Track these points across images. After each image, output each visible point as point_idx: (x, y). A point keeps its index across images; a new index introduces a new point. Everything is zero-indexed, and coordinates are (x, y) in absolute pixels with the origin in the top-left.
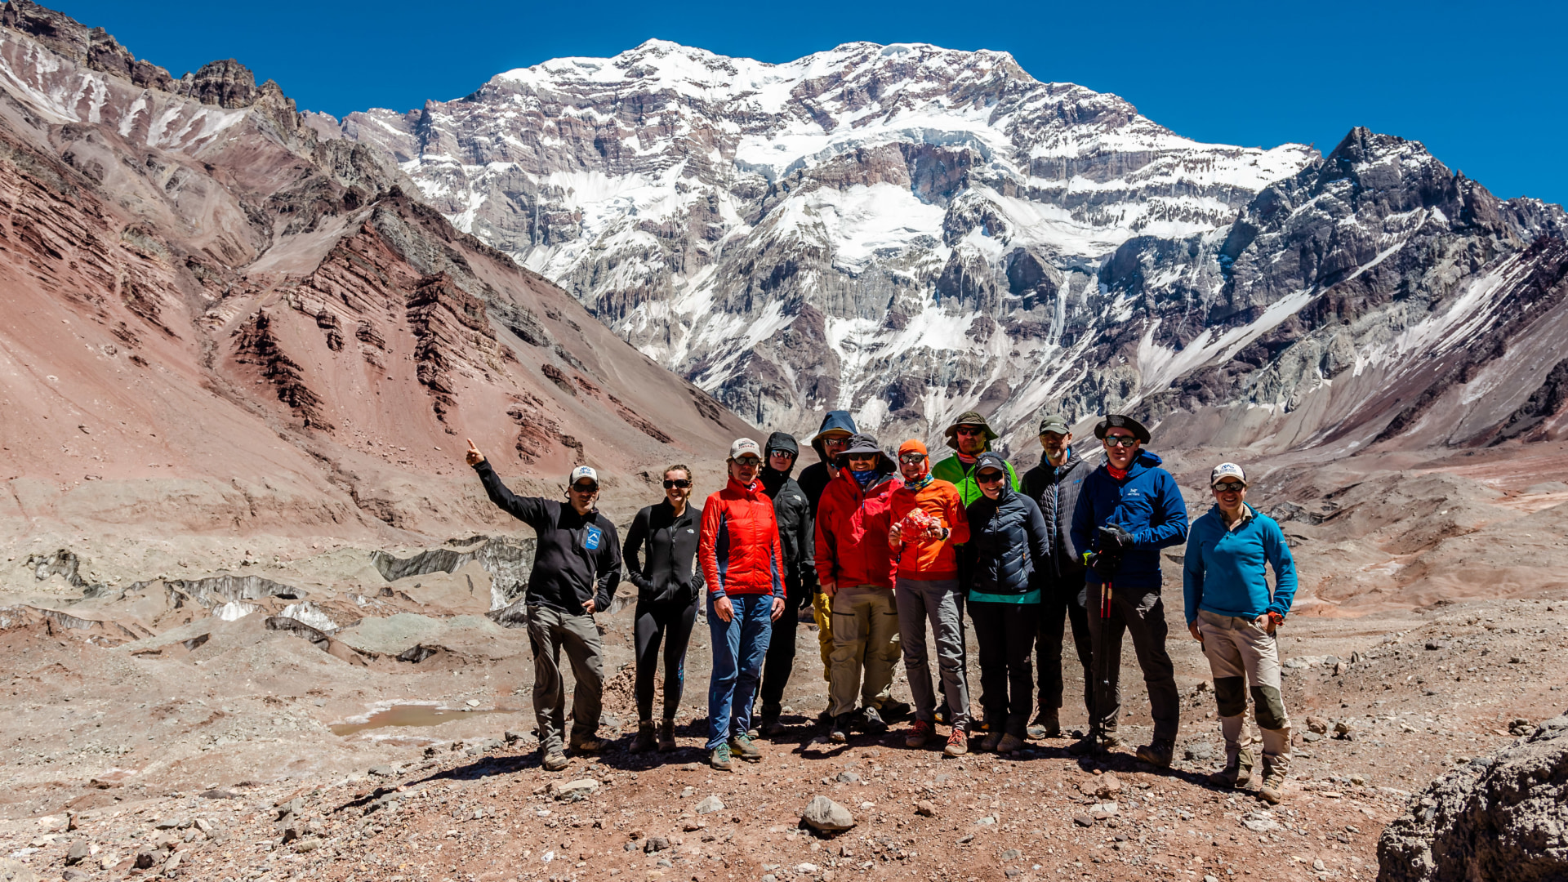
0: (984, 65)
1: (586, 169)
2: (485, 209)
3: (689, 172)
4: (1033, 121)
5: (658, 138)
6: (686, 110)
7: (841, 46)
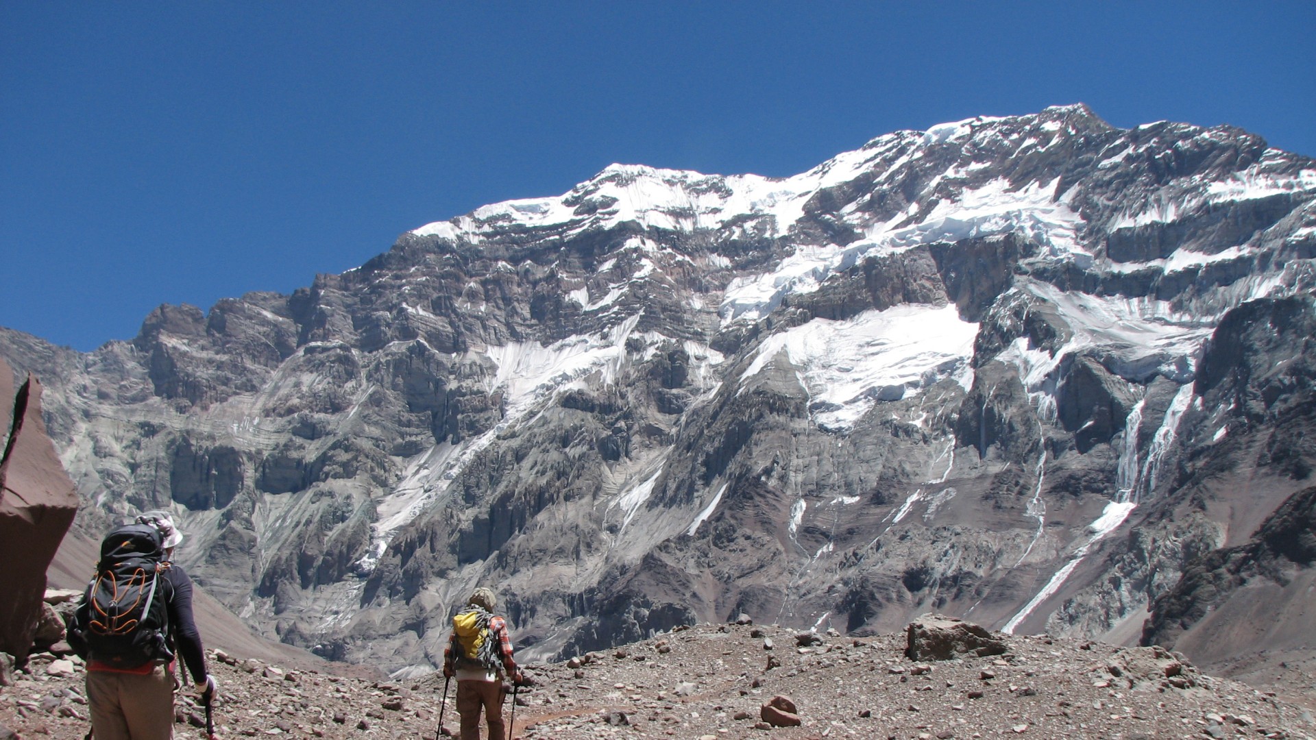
0: (1050, 126)
1: (518, 338)
2: (375, 401)
3: (644, 326)
4: (1109, 182)
5: (612, 285)
6: (650, 246)
7: (871, 142)
